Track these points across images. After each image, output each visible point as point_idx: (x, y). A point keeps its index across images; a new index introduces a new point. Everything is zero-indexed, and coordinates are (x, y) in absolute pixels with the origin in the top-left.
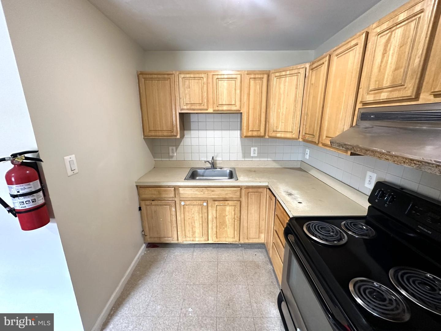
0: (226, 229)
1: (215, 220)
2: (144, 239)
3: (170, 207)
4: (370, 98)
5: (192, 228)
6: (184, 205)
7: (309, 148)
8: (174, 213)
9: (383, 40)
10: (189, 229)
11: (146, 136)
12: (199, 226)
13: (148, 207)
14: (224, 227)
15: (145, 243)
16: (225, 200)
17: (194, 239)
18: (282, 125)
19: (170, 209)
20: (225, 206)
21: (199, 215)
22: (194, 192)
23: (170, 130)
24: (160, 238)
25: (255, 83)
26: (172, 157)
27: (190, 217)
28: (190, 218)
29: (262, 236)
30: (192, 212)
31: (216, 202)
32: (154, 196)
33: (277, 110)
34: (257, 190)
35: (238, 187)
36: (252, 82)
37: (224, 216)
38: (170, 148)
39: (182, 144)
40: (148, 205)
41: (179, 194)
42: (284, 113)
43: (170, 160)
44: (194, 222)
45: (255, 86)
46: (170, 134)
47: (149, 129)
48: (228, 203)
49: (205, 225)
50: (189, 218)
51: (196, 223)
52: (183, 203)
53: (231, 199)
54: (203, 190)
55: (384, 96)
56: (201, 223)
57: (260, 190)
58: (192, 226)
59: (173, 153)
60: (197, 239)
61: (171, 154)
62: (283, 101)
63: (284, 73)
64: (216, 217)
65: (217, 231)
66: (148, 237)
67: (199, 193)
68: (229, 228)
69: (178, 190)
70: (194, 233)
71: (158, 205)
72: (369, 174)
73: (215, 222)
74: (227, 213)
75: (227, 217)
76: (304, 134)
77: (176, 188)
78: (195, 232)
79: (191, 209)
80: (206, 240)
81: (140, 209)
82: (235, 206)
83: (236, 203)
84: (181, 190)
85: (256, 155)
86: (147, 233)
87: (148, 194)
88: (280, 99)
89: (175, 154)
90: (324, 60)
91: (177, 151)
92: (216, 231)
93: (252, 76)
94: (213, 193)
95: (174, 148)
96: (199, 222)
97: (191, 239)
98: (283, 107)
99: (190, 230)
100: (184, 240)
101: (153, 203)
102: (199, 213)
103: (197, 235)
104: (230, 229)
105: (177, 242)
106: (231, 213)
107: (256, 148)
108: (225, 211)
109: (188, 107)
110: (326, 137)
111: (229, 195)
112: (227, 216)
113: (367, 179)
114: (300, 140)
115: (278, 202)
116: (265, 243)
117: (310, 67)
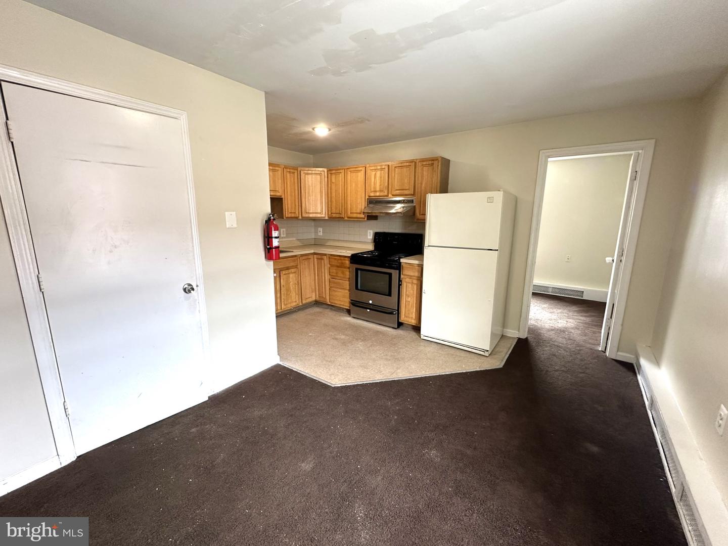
0: (291, 295)
4: (372, 194)
7: (320, 227)
9: (374, 173)
14: (289, 294)
16: (288, 268)
18: (313, 208)
20: (289, 274)
25: (290, 175)
29: (314, 295)
31: (283, 272)
33: (308, 197)
34: (308, 257)
35: (295, 256)
36: (288, 174)
37: (289, 284)
42: (314, 200)
45: (291, 178)
48: (291, 270)
53: (292, 267)
55: (378, 194)
57: (310, 257)
62: (312, 192)
63: (310, 172)
64: (284, 285)
65: (284, 299)
68: (293, 294)
72: (369, 231)
74: (291, 279)
75: (291, 283)
76: (330, 213)
82: (295, 272)
83: (296, 270)
85: (285, 236)
88: (309, 189)
90: (341, 171)
93: (288, 170)
98: (312, 195)
106: (294, 280)
107: (284, 230)
108: (289, 277)
110: (351, 213)
113: (369, 234)
114: (327, 218)
115: (331, 255)
116: (318, 298)
117: (327, 171)
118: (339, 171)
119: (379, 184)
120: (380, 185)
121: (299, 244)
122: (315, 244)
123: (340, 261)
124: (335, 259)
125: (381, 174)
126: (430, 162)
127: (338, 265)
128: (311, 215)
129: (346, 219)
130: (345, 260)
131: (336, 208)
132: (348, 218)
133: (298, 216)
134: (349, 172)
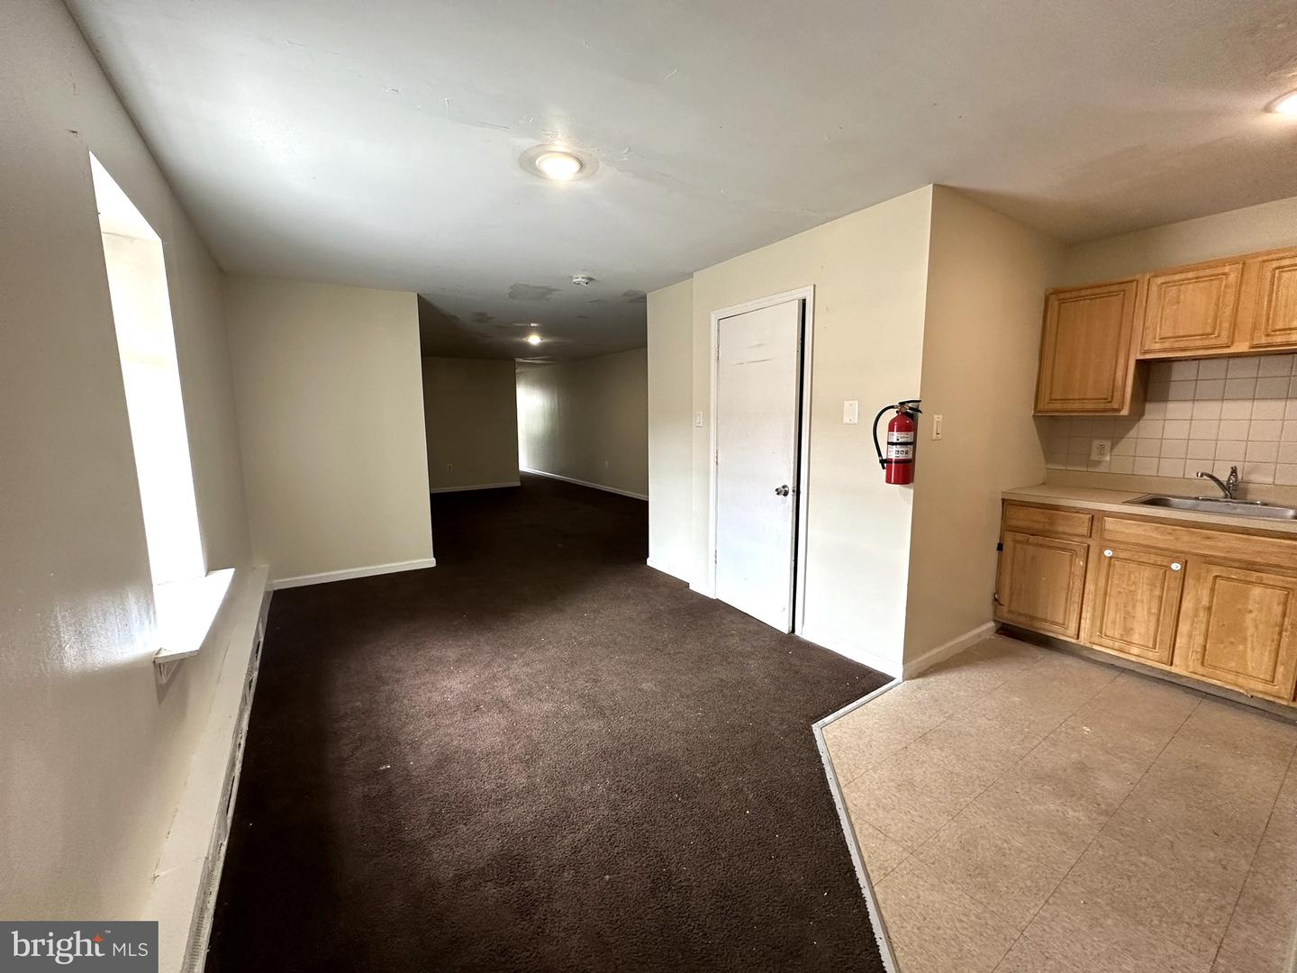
0: (1241, 647)
1: (1202, 615)
2: (995, 612)
3: (1072, 556)
5: (1125, 618)
6: (1111, 558)
8: (1078, 571)
10: (1115, 619)
11: (1040, 411)
12: (1149, 617)
13: (1019, 546)
14: (1233, 640)
15: (995, 621)
16: (1252, 568)
17: (1126, 648)
19: (1071, 560)
20: (1248, 583)
21: (1151, 590)
22: (1144, 531)
23: (1105, 397)
24: (1033, 618)
26: (1098, 463)
27: (1124, 588)
28: (1122, 591)
30: (1132, 579)
31: (1216, 568)
32: (1039, 526)
37: (1240, 611)
38: (1096, 443)
39: (1133, 433)
40: (1019, 542)
41: (1103, 530)
43: (1089, 470)
44: (1134, 607)
46: (1102, 406)
47: (1051, 394)
48: (1261, 579)
49: (1168, 620)
50: (1119, 592)
51: (1139, 608)
52: (1108, 553)
54: (1174, 530)
56: (1154, 610)
58: (1127, 613)
59: (1102, 454)
60: (1135, 650)
61: (1094, 457)
64: (1209, 609)
65: (1205, 646)
66: (1005, 609)
67: (1160, 537)
68: (1253, 648)
69: (1101, 520)
70: (1128, 631)
71: (1042, 546)
73: (1205, 620)
74: (1252, 605)
75: (1249, 616)
77: (1095, 518)
78: (1132, 629)
79: (1130, 572)
80: (1165, 660)
81: (1000, 547)
82: (1288, 590)
83: (1292, 583)
84: (1110, 523)
86: (1005, 599)
87: (1022, 519)
89: (1108, 458)
91: (1116, 451)
92: (1203, 643)
94: (1208, 543)
95: (1108, 444)
96: (1149, 608)
97: (1117, 645)
99: (1118, 620)
100: (1096, 640)
101: (1032, 539)
102: (1153, 585)
103: (1136, 638)
104: (1258, 651)
105: (1074, 641)
106: (1271, 607)
108: (1246, 597)
109: (1167, 345)
111: (1267, 556)
112: (1251, 611)
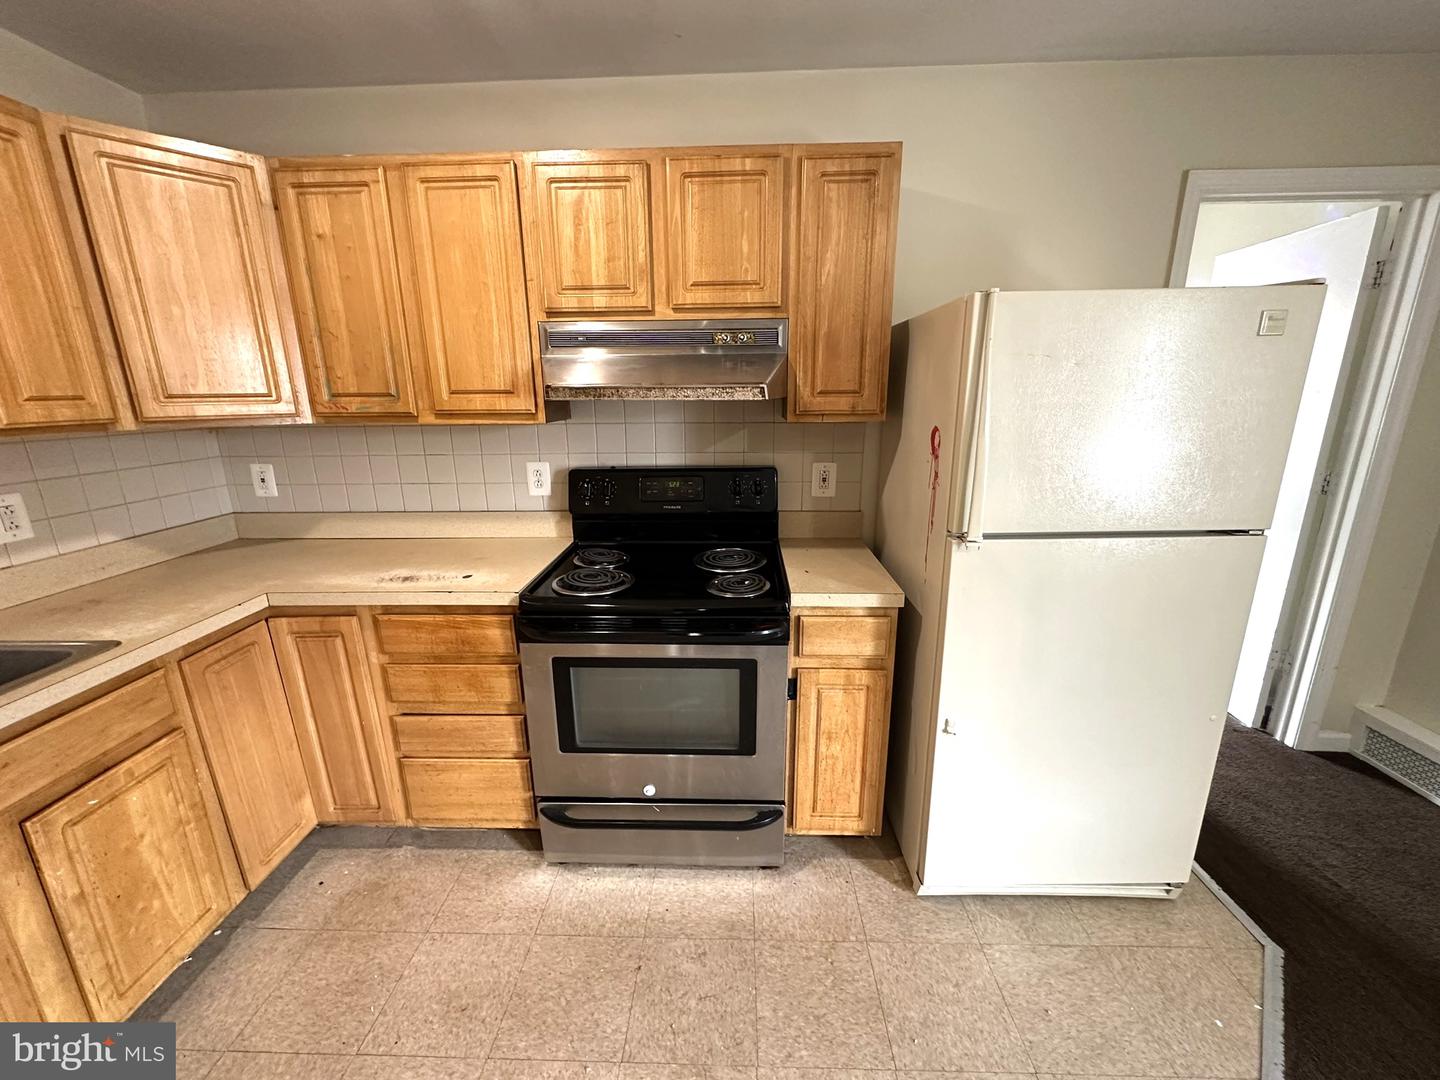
0: (156, 904)
9: (567, 197)
14: (140, 905)
16: (99, 770)
18: (208, 372)
20: (115, 794)
29: (307, 803)
34: (236, 641)
35: (149, 669)
37: (128, 850)
48: (130, 773)
55: (599, 302)
57: (244, 638)
68: (169, 887)
72: (532, 467)
74: (138, 825)
75: (144, 846)
76: (324, 397)
82: (166, 763)
83: (166, 747)
85: (26, 533)
90: (365, 176)
104: (175, 887)
106: (161, 809)
107: (15, 498)
110: (453, 392)
111: (117, 729)
112: (142, 836)
113: (532, 479)
114: (307, 418)
115: (388, 610)
116: (332, 814)
117: (272, 173)
118: (354, 177)
119: (604, 255)
120: (610, 260)
121: (142, 556)
122: (243, 542)
123: (445, 634)
124: (418, 626)
125: (608, 204)
126: (861, 165)
127: (441, 649)
128: (205, 410)
129: (428, 418)
130: (481, 625)
131: (360, 372)
132: (440, 414)
133: (104, 413)
134: (420, 188)
